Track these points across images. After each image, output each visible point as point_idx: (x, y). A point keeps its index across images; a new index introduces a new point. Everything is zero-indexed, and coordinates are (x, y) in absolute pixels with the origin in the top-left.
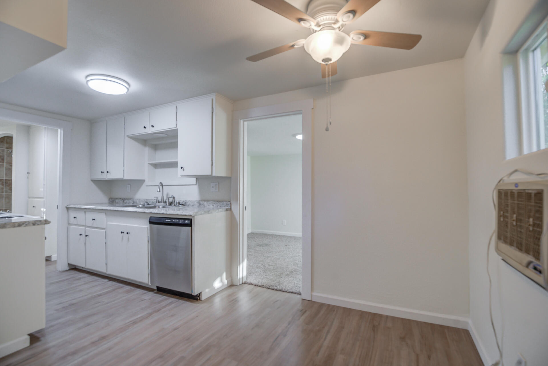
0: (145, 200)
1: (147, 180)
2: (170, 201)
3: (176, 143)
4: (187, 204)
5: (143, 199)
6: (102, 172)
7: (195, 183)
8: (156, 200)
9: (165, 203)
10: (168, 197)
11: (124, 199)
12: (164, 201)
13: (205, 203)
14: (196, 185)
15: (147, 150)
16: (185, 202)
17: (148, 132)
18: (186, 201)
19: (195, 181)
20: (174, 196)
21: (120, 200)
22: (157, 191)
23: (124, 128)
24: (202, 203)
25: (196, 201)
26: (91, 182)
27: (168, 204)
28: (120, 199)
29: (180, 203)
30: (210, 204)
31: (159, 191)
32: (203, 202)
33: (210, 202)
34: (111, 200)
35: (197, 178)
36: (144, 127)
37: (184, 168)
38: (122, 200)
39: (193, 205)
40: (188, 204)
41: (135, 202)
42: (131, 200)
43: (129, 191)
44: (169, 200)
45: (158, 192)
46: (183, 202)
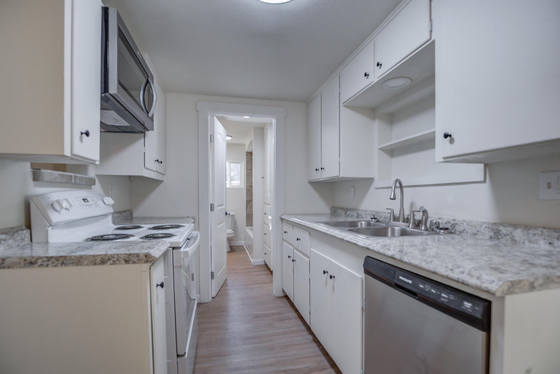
0: (374, 213)
1: (376, 179)
2: (416, 218)
3: (432, 97)
4: (458, 228)
5: (370, 211)
6: (316, 170)
7: (482, 179)
8: (389, 215)
9: (407, 222)
10: (413, 210)
11: (347, 209)
12: (406, 217)
13: (518, 234)
14: (484, 181)
15: (376, 126)
16: (452, 222)
17: (373, 82)
18: (455, 222)
19: (482, 173)
20: (426, 208)
21: (342, 210)
22: (389, 197)
23: (339, 93)
24: (503, 230)
25: (485, 223)
26: (309, 185)
27: (412, 225)
28: (343, 208)
29: (441, 226)
30: (536, 237)
31: (392, 197)
32: (509, 229)
33: (536, 232)
34: (333, 210)
35: (486, 165)
36: (366, 75)
37: (452, 136)
38: (345, 210)
39: (475, 234)
40: (462, 229)
41: (360, 215)
42: (355, 211)
43: (353, 197)
44: (414, 215)
45: (391, 199)
46: (446, 223)
